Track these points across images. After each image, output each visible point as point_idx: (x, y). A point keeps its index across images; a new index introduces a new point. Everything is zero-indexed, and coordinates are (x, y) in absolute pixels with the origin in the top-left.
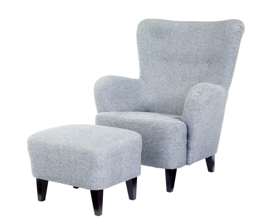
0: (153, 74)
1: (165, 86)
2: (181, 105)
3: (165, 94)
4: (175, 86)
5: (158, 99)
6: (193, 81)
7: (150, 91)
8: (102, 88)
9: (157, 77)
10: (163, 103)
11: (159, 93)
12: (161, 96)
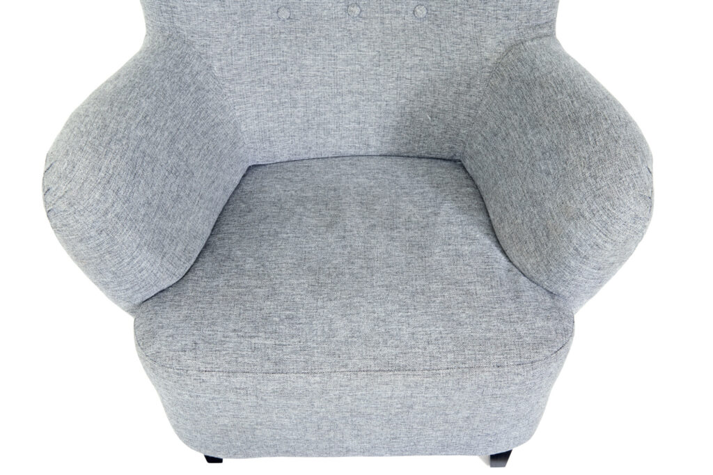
0: (217, 9)
1: (285, 49)
2: (378, 115)
3: (298, 82)
4: (324, 43)
5: (275, 109)
6: (398, 12)
7: (238, 88)
8: (104, 222)
9: (236, 18)
10: (298, 121)
11: (273, 86)
12: (283, 95)
